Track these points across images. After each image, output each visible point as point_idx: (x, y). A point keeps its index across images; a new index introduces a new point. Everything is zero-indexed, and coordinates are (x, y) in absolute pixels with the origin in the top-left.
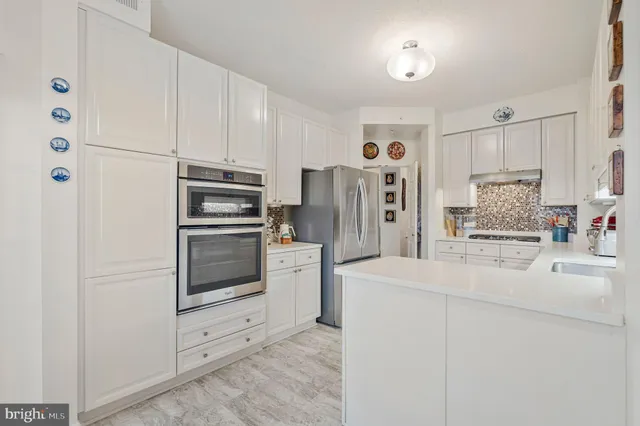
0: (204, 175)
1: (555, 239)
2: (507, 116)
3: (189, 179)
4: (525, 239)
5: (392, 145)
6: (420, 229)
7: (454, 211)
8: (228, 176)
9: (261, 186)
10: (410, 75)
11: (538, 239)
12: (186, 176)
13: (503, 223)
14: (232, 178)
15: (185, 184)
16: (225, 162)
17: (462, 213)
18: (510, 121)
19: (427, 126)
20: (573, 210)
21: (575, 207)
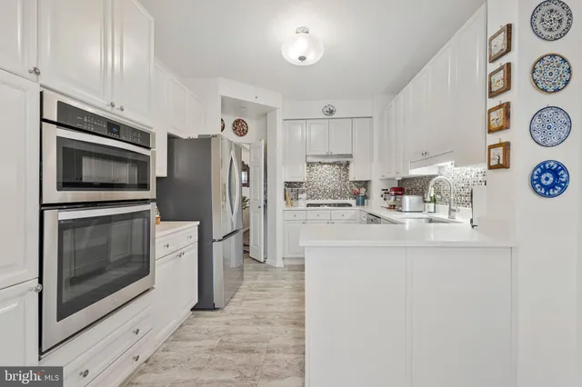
0: (82, 122)
1: (358, 204)
2: (331, 112)
3: (58, 124)
4: (340, 205)
5: (237, 122)
6: (266, 201)
7: (289, 184)
8: (114, 129)
9: (149, 148)
10: (302, 58)
11: (350, 205)
12: (56, 120)
13: (325, 194)
14: (118, 133)
15: (53, 133)
16: (109, 108)
17: (295, 187)
18: (333, 116)
19: (275, 109)
20: (366, 184)
21: (367, 182)
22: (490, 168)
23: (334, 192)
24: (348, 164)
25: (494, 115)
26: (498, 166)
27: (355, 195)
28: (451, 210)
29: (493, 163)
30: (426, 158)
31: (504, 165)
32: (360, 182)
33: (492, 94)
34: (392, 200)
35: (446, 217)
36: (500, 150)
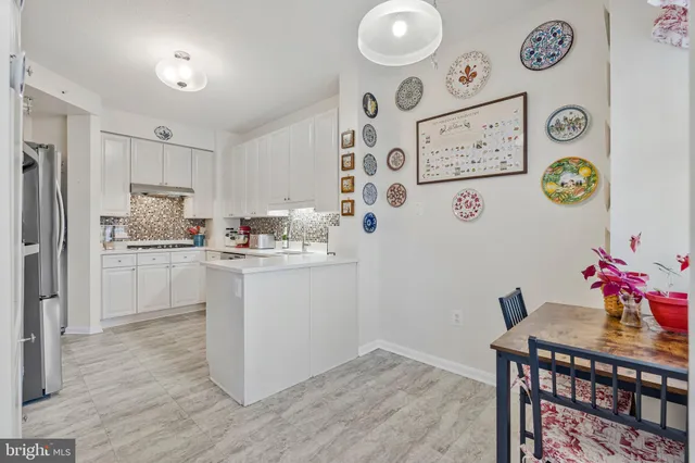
1: (196, 244)
2: (166, 136)
10: (182, 84)
11: (188, 246)
18: (169, 141)
19: (89, 114)
20: (202, 222)
21: (204, 220)
22: (343, 215)
23: (166, 230)
24: (182, 198)
25: (345, 182)
26: (348, 214)
27: (192, 234)
28: (304, 245)
29: (345, 212)
30: (289, 202)
31: (351, 214)
32: (196, 220)
33: (344, 169)
34: (241, 239)
35: (300, 250)
36: (350, 204)
